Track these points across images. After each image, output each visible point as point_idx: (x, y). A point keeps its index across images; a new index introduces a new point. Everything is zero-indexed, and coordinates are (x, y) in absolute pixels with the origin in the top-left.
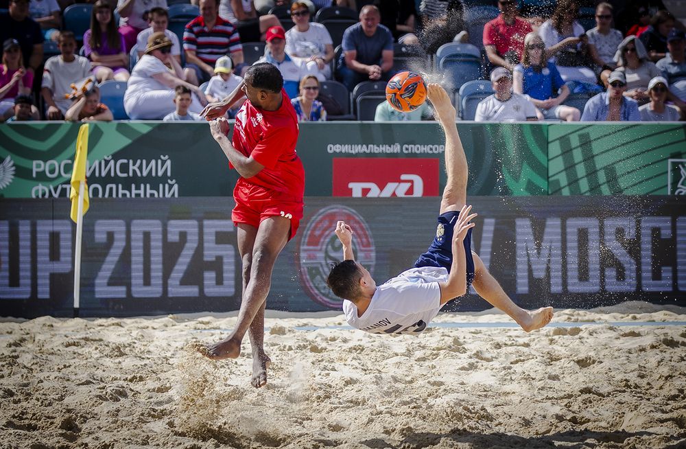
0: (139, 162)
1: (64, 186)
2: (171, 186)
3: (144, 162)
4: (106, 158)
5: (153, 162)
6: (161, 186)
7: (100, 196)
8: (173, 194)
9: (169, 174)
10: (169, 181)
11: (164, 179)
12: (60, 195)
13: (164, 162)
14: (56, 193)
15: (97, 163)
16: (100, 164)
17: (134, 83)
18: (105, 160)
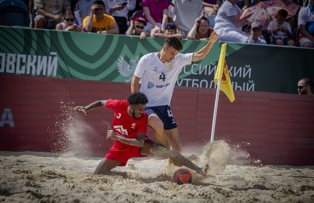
0: (232, 67)
1: (185, 79)
2: (250, 84)
3: (235, 68)
4: (212, 64)
5: (241, 68)
6: (244, 84)
7: (207, 87)
8: (251, 89)
9: (250, 77)
10: (250, 81)
11: (246, 79)
12: (182, 85)
13: (247, 69)
14: (179, 83)
15: (206, 66)
16: (208, 67)
17: (219, 21)
18: (211, 65)
